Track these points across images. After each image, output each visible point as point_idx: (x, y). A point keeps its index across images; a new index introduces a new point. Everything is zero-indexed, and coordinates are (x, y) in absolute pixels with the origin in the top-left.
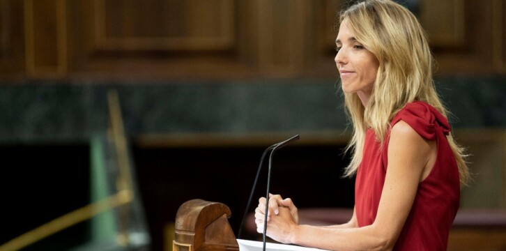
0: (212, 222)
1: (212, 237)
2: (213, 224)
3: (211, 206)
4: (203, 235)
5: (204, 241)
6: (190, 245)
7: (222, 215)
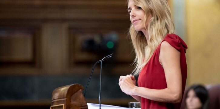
0: (74, 93)
1: (74, 100)
2: (75, 94)
3: (74, 85)
4: (70, 99)
5: (71, 102)
6: (63, 105)
7: (79, 90)
